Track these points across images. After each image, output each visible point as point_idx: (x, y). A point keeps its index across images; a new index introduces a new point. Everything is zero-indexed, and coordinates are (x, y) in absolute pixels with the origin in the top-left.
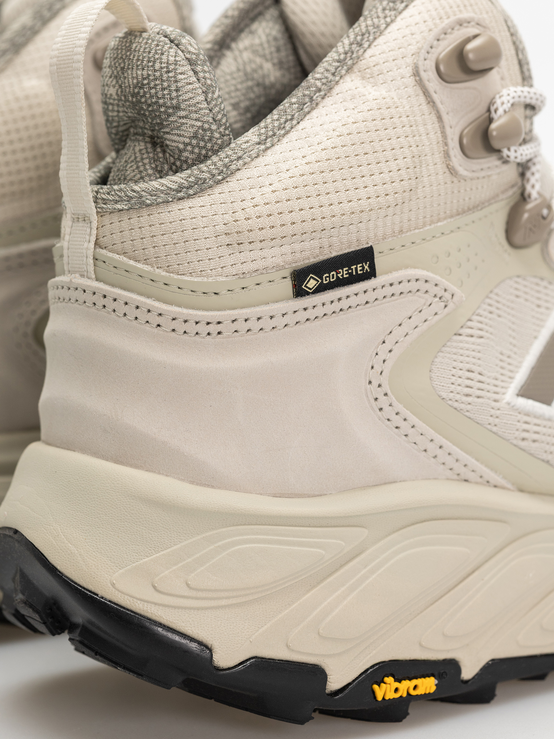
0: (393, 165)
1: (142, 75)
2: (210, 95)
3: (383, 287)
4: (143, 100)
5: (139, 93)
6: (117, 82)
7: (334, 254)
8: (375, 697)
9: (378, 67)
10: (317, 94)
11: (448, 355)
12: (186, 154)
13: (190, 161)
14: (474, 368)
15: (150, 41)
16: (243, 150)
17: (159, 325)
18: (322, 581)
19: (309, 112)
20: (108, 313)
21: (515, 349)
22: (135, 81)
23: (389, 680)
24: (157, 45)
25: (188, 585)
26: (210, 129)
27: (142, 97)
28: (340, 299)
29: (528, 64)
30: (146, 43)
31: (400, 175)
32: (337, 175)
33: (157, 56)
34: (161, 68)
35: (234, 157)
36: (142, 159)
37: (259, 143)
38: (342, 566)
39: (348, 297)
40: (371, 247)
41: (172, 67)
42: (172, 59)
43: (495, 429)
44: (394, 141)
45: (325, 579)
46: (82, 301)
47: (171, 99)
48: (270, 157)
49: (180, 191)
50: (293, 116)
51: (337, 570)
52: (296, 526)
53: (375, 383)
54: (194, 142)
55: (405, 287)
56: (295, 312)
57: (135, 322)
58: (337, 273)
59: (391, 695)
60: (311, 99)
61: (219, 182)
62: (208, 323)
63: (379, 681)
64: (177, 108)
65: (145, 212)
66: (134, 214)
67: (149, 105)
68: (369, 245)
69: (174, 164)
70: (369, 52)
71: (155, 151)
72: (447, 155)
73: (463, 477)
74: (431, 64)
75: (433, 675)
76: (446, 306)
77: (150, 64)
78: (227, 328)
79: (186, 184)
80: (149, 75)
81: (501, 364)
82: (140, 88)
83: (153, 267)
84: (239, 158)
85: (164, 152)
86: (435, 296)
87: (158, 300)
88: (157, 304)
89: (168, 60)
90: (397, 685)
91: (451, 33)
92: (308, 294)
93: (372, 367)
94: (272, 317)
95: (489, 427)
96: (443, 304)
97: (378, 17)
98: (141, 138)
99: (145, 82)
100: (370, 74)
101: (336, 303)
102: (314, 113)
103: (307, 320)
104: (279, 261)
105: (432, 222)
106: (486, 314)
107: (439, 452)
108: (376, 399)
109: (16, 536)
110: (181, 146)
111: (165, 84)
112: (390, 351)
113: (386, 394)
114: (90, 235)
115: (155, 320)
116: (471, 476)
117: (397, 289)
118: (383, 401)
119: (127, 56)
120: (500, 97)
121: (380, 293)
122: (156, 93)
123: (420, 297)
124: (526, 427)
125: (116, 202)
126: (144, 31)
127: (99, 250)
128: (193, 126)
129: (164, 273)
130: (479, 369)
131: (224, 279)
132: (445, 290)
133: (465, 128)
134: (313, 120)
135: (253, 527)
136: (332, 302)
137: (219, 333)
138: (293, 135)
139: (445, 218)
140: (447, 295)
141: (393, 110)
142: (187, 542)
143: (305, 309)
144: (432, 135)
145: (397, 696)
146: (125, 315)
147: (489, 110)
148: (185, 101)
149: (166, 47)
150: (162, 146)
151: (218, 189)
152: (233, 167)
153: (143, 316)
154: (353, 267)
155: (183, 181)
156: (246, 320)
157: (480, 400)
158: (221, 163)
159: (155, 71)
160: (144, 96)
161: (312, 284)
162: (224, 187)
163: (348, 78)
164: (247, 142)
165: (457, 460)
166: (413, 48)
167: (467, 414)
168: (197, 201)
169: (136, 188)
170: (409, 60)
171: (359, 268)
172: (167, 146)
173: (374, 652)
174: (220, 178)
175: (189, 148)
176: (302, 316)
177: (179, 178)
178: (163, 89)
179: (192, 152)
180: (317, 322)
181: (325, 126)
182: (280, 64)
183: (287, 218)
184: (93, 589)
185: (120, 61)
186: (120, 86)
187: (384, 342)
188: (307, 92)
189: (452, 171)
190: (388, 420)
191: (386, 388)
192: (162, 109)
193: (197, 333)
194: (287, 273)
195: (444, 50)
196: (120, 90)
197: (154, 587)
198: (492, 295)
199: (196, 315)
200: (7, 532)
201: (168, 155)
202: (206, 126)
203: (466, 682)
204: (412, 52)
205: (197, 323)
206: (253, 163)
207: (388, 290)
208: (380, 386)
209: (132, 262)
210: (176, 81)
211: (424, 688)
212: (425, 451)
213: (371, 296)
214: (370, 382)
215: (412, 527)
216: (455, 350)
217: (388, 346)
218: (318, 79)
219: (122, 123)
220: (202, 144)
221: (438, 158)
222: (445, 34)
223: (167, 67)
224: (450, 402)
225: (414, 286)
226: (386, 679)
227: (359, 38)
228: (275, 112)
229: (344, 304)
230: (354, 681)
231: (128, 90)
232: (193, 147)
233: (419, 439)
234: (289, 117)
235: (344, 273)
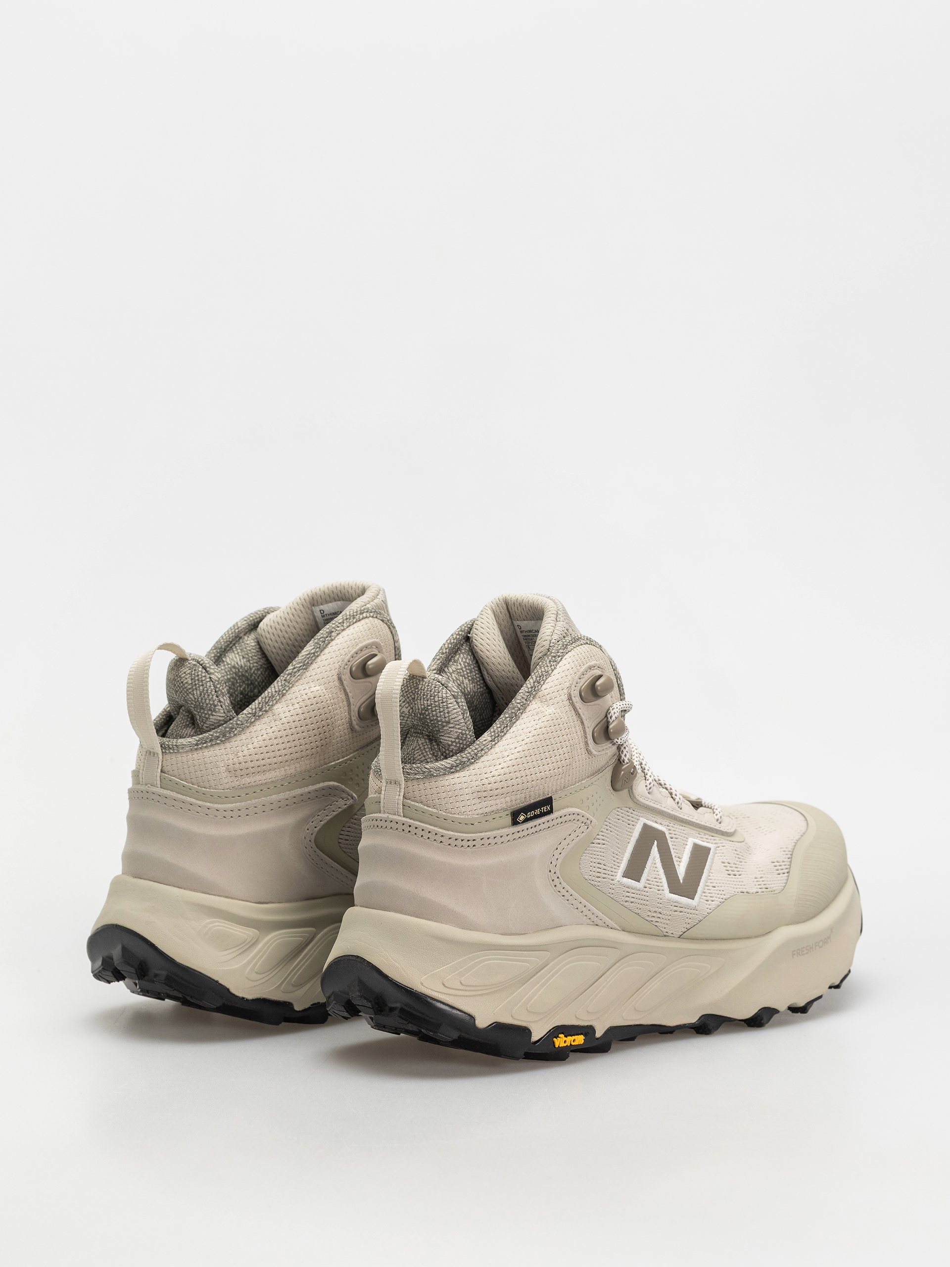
0: (561, 751)
1: (427, 703)
2: (465, 715)
3: (557, 818)
4: (428, 717)
5: (425, 713)
6: (409, 705)
7: (532, 801)
8: (554, 1046)
9: (550, 695)
10: (519, 712)
11: (588, 855)
12: (452, 747)
13: (454, 751)
14: (601, 862)
15: (430, 685)
16: (484, 745)
17: (441, 842)
18: (528, 981)
19: (515, 722)
20: (412, 835)
21: (619, 850)
22: (423, 707)
23: (562, 1036)
24: (435, 687)
25: (461, 983)
26: (465, 733)
27: (427, 715)
28: (535, 826)
29: (622, 686)
30: (428, 686)
31: (565, 757)
32: (533, 758)
33: (436, 694)
34: (439, 700)
35: (480, 749)
36: (425, 749)
37: (491, 741)
38: (537, 973)
39: (539, 824)
40: (551, 797)
41: (445, 700)
42: (444, 695)
43: (612, 896)
44: (561, 738)
45: (529, 979)
46: (390, 827)
47: (445, 717)
48: (497, 749)
49: (452, 768)
50: (507, 724)
51: (534, 975)
52: (512, 951)
53: (553, 871)
54: (457, 740)
55: (568, 818)
56: (513, 833)
57: (428, 840)
58: (535, 812)
59: (563, 1045)
60: (516, 715)
61: (472, 763)
62: (468, 841)
63: (556, 1036)
64: (449, 722)
65: (433, 780)
66: (426, 781)
67: (432, 721)
68: (550, 795)
69: (445, 752)
70: (544, 687)
71: (431, 744)
72: (586, 743)
73: (595, 923)
74: (577, 693)
75: (582, 1034)
76: (588, 828)
77: (432, 698)
78: (478, 843)
79: (455, 764)
80: (432, 704)
81: (614, 859)
82: (426, 711)
83: (438, 810)
84: (482, 750)
85: (438, 745)
86: (582, 822)
87: (441, 828)
88: (440, 830)
89: (442, 696)
90: (565, 1038)
91: (586, 674)
92: (519, 823)
93: (551, 863)
94: (501, 837)
95: (609, 895)
96: (586, 827)
97: (547, 666)
98: (421, 736)
99: (429, 708)
100: (545, 699)
101: (533, 828)
102: (518, 723)
103: (519, 838)
104: (504, 806)
105: (579, 781)
106: (605, 830)
107: (584, 909)
108: (553, 880)
109: (358, 960)
110: (450, 743)
111: (442, 709)
112: (560, 854)
113: (558, 878)
114: (400, 792)
115: (439, 839)
116: (599, 922)
117: (564, 819)
118: (557, 881)
119: (416, 692)
120: (613, 709)
121: (555, 822)
122: (436, 714)
123: (575, 823)
124: (628, 894)
125: (416, 774)
126: (424, 677)
127: (405, 800)
128: (457, 732)
129: (444, 813)
130: (604, 862)
131: (477, 816)
132: (588, 819)
133: (595, 728)
134: (518, 727)
135: (493, 951)
136: (532, 828)
137: (474, 846)
138: (508, 736)
139: (585, 779)
140: (589, 822)
141: (559, 720)
142: (459, 960)
143: (518, 832)
144: (579, 733)
145: (565, 1045)
146: (422, 836)
147: (606, 716)
148: (453, 718)
149: (441, 688)
150: (436, 742)
151: (472, 767)
152: (479, 755)
153: (432, 837)
154: (542, 808)
155: (453, 763)
156: (488, 839)
157: (604, 880)
158: (473, 753)
159: (435, 702)
160: (429, 715)
161: (522, 818)
162: (476, 766)
163: (533, 702)
164: (486, 740)
165: (593, 914)
166: (568, 684)
167: (598, 887)
168: (462, 774)
169: (427, 766)
170: (566, 691)
171: (545, 809)
172: (440, 742)
173: (554, 1020)
174: (473, 761)
175: (454, 744)
176: (517, 835)
177: (450, 761)
178: (440, 712)
179: (456, 746)
180: (524, 839)
181: (524, 730)
182: (473, 680)
183: (510, 783)
184: (411, 987)
185: (411, 694)
186: (412, 708)
187: (557, 849)
188: (513, 711)
189: (589, 752)
190: (559, 892)
191: (558, 874)
192: (440, 723)
193: (462, 846)
194: (509, 812)
195: (583, 684)
196: (411, 710)
197: (444, 985)
198: (607, 820)
199: (462, 836)
200: (351, 958)
201: (441, 747)
202: (464, 732)
203: (597, 1039)
204: (567, 686)
205: (462, 840)
206: (489, 752)
207: (560, 820)
208: (555, 873)
209: (426, 807)
210: (448, 708)
211: (578, 1041)
212: (577, 908)
213: (551, 824)
214: (550, 871)
215: (572, 951)
216: (591, 852)
217: (559, 851)
218: (519, 703)
219: (406, 726)
220: (461, 741)
221: (582, 745)
222: (583, 675)
223: (442, 700)
224: (589, 881)
225: (572, 817)
226: (560, 1035)
227: (538, 679)
228: (497, 722)
229: (538, 828)
230: (544, 1036)
231: (417, 711)
232: (457, 743)
233: (574, 902)
234: (506, 726)
235: (538, 812)
